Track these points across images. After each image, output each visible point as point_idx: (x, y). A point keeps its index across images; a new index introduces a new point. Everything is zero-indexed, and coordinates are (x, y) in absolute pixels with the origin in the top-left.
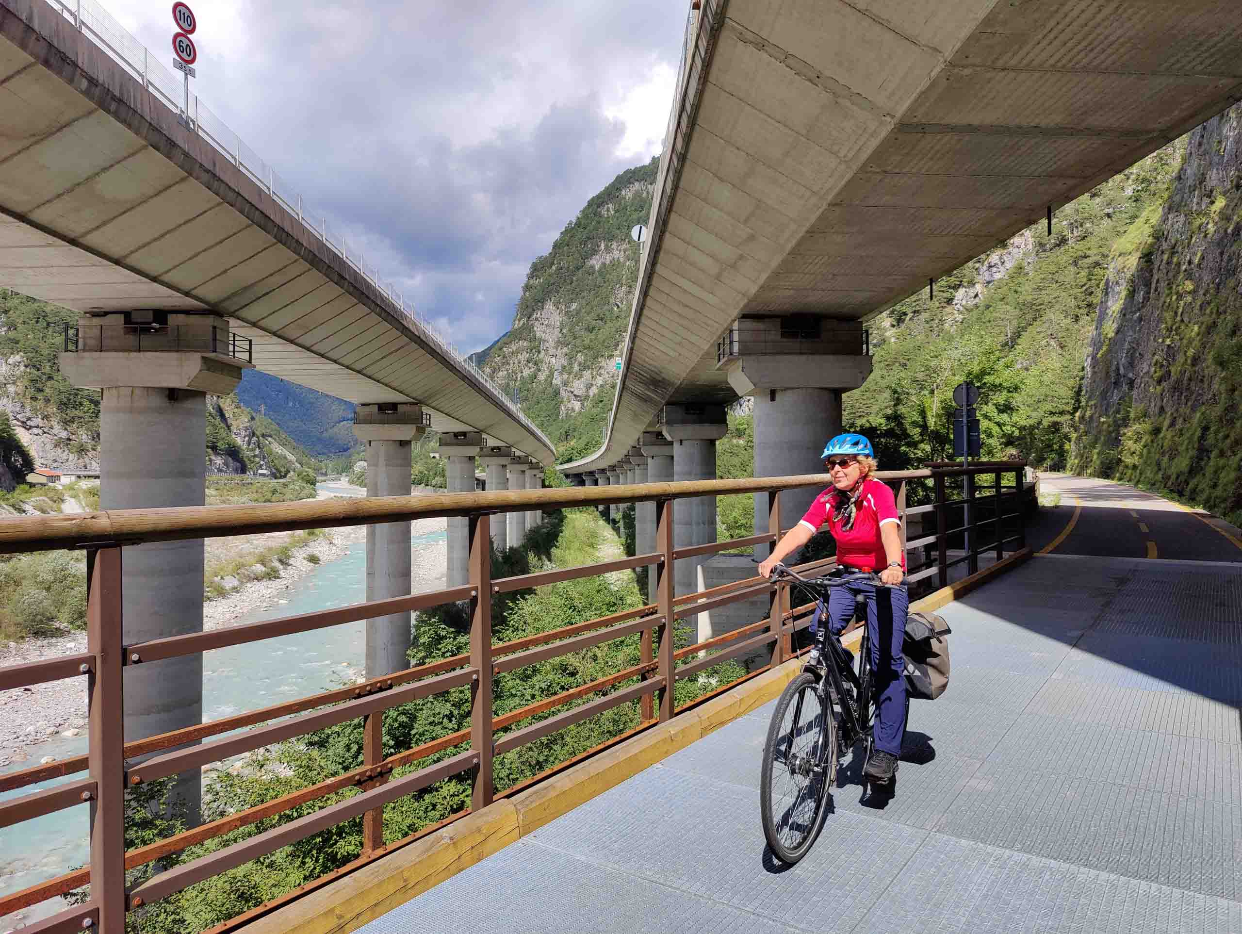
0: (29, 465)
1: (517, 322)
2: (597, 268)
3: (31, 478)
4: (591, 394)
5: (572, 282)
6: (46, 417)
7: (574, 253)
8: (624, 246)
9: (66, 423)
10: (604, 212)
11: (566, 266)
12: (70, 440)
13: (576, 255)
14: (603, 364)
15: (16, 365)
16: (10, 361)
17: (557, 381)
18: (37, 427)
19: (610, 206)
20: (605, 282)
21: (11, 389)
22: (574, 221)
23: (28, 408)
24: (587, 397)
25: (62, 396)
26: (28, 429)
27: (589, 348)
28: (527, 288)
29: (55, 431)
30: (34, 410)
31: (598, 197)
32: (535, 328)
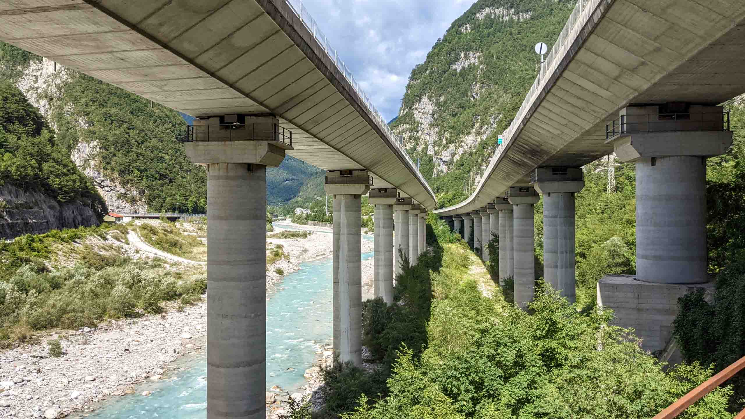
0: (105, 210)
1: (402, 111)
2: (458, 71)
3: (106, 218)
4: (455, 160)
5: (440, 82)
6: (112, 180)
7: (442, 61)
8: (478, 54)
9: (124, 184)
10: (463, 30)
11: (436, 70)
12: (127, 194)
13: (444, 62)
14: (463, 138)
15: (94, 147)
16: (91, 145)
17: (431, 151)
18: (107, 186)
19: (468, 26)
20: (464, 81)
21: (92, 162)
22: (442, 38)
23: (102, 174)
24: (452, 162)
25: (122, 167)
26: (102, 188)
27: (453, 128)
28: (409, 87)
29: (118, 189)
30: (106, 176)
31: (459, 20)
32: (415, 115)
